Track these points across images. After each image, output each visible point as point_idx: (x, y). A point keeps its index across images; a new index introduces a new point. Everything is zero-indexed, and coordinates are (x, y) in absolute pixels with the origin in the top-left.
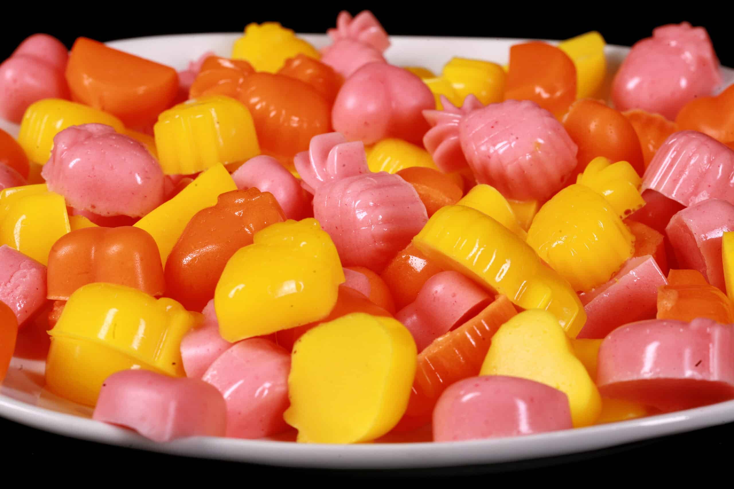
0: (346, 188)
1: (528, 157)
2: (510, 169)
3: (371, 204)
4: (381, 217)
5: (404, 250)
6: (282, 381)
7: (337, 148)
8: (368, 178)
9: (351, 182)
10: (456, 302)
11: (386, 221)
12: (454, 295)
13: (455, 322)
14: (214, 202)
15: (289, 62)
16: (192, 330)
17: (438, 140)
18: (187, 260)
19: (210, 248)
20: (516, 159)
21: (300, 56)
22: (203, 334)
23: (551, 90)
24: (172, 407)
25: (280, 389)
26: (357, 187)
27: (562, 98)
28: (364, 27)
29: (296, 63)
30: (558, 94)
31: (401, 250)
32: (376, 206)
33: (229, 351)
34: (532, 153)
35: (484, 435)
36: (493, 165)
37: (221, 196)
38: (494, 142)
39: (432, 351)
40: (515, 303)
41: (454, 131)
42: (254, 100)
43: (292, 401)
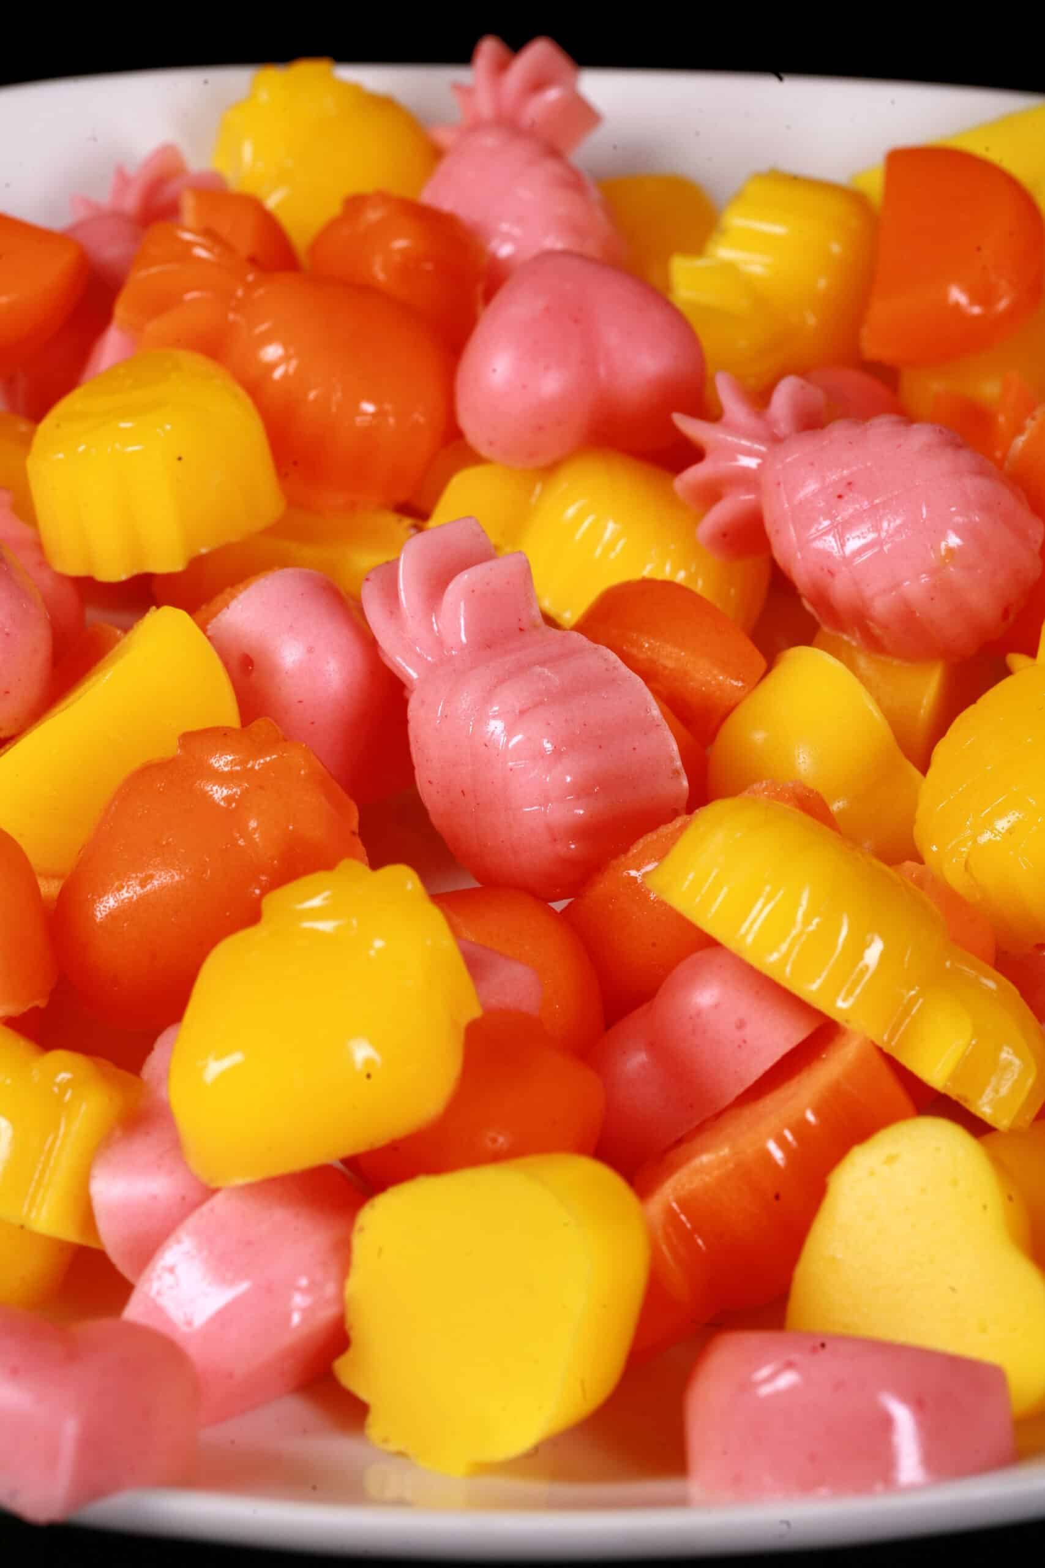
0: (487, 698)
1: (924, 579)
2: (881, 606)
3: (548, 746)
4: (568, 779)
5: (622, 859)
6: (330, 1289)
7: (464, 579)
8: (538, 669)
9: (501, 681)
10: (745, 1041)
11: (582, 791)
12: (741, 1025)
15: (355, 204)
16: (118, 1133)
18: (107, 905)
19: (162, 879)
20: (897, 586)
21: (383, 197)
22: (144, 1148)
23: (982, 295)
24: (69, 1432)
25: (327, 1314)
26: (513, 695)
27: (1011, 313)
28: (538, 85)
29: (373, 215)
30: (1003, 305)
32: (557, 753)
33: (205, 1208)
34: (933, 572)
35: (807, 1486)
36: (840, 589)
37: (188, 738)
38: (841, 530)
39: (687, 1187)
40: (886, 1050)
41: (747, 480)
42: (272, 352)
43: (353, 1334)
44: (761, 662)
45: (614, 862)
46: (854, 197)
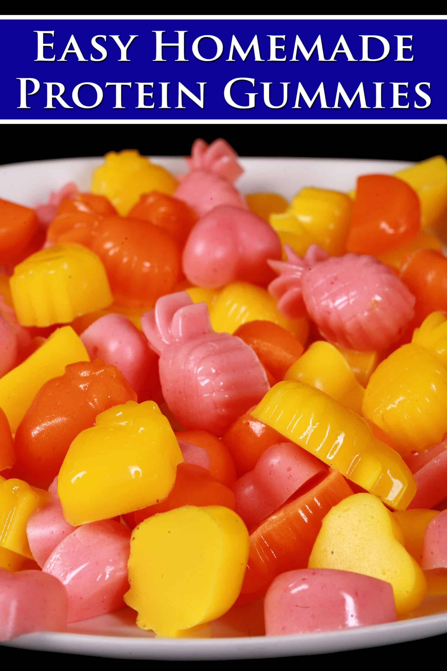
0: (190, 353)
1: (366, 314)
2: (349, 325)
3: (214, 371)
4: (222, 383)
5: (244, 416)
6: (122, 565)
7: (181, 311)
8: (210, 343)
9: (195, 348)
10: (291, 476)
11: (227, 388)
12: (289, 469)
13: (290, 496)
14: (61, 372)
15: (144, 197)
16: (38, 510)
17: (282, 290)
18: (35, 433)
19: (58, 420)
20: (355, 316)
21: (155, 193)
22: (48, 515)
23: (395, 226)
24: (13, 606)
25: (120, 574)
26: (199, 353)
27: (406, 233)
28: (218, 156)
29: (151, 200)
30: (402, 229)
31: (241, 415)
32: (217, 374)
33: (72, 535)
34: (370, 310)
35: (311, 628)
36: (333, 320)
37: (69, 367)
38: (333, 297)
39: (267, 529)
40: (347, 478)
41: (297, 283)
42: (108, 245)
43: (131, 583)
44: (302, 349)
45: (241, 417)
46: (345, 196)
